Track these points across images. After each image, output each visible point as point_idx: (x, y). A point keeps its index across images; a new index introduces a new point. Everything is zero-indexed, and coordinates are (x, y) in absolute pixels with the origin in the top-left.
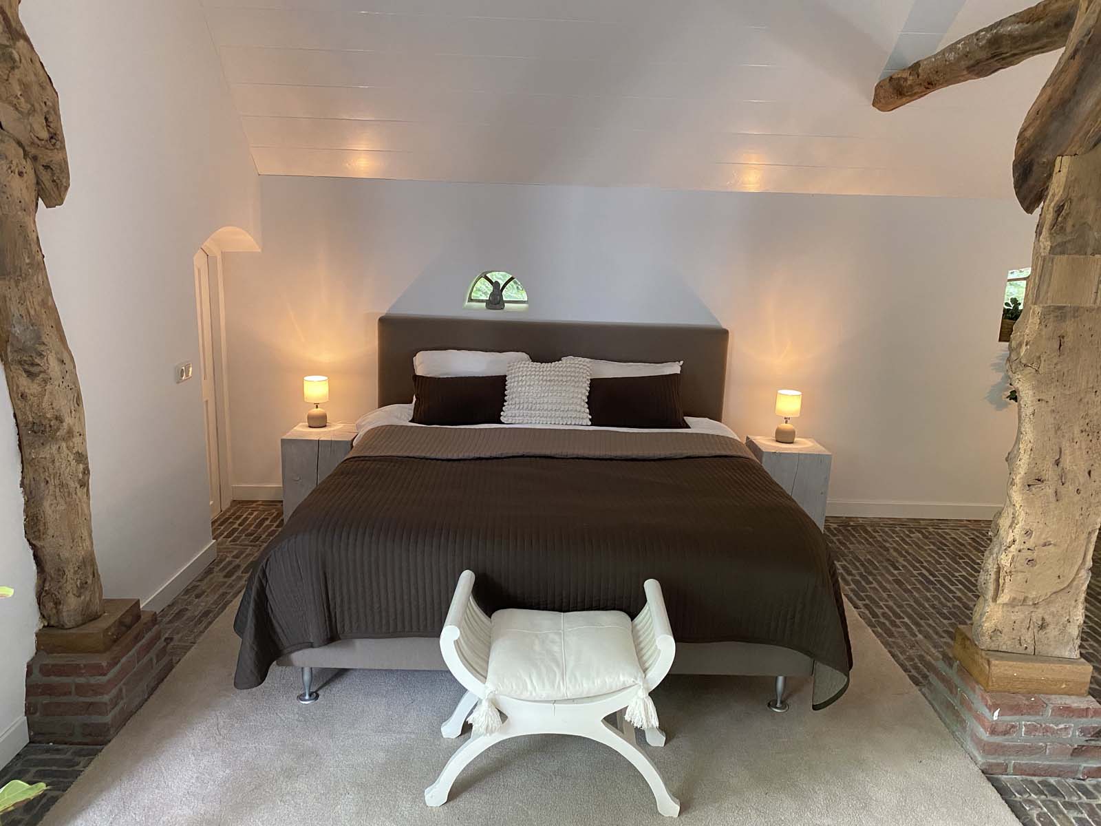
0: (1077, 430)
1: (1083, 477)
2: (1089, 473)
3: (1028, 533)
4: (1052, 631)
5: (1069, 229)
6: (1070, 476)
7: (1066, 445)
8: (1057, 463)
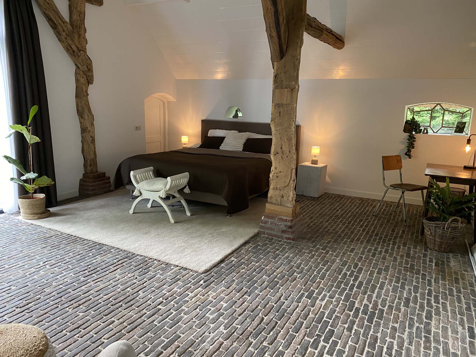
0: (285, 139)
1: (288, 152)
2: (290, 152)
3: (276, 168)
4: (285, 198)
5: (278, 82)
6: (285, 152)
7: (283, 143)
8: (281, 148)
